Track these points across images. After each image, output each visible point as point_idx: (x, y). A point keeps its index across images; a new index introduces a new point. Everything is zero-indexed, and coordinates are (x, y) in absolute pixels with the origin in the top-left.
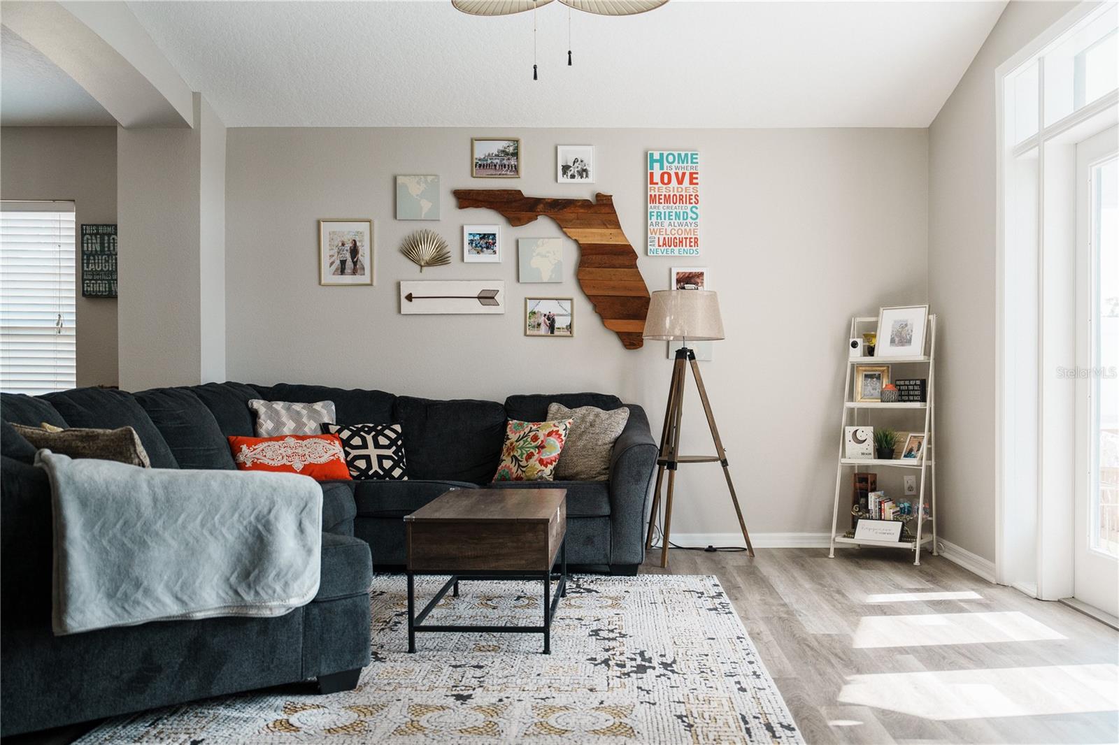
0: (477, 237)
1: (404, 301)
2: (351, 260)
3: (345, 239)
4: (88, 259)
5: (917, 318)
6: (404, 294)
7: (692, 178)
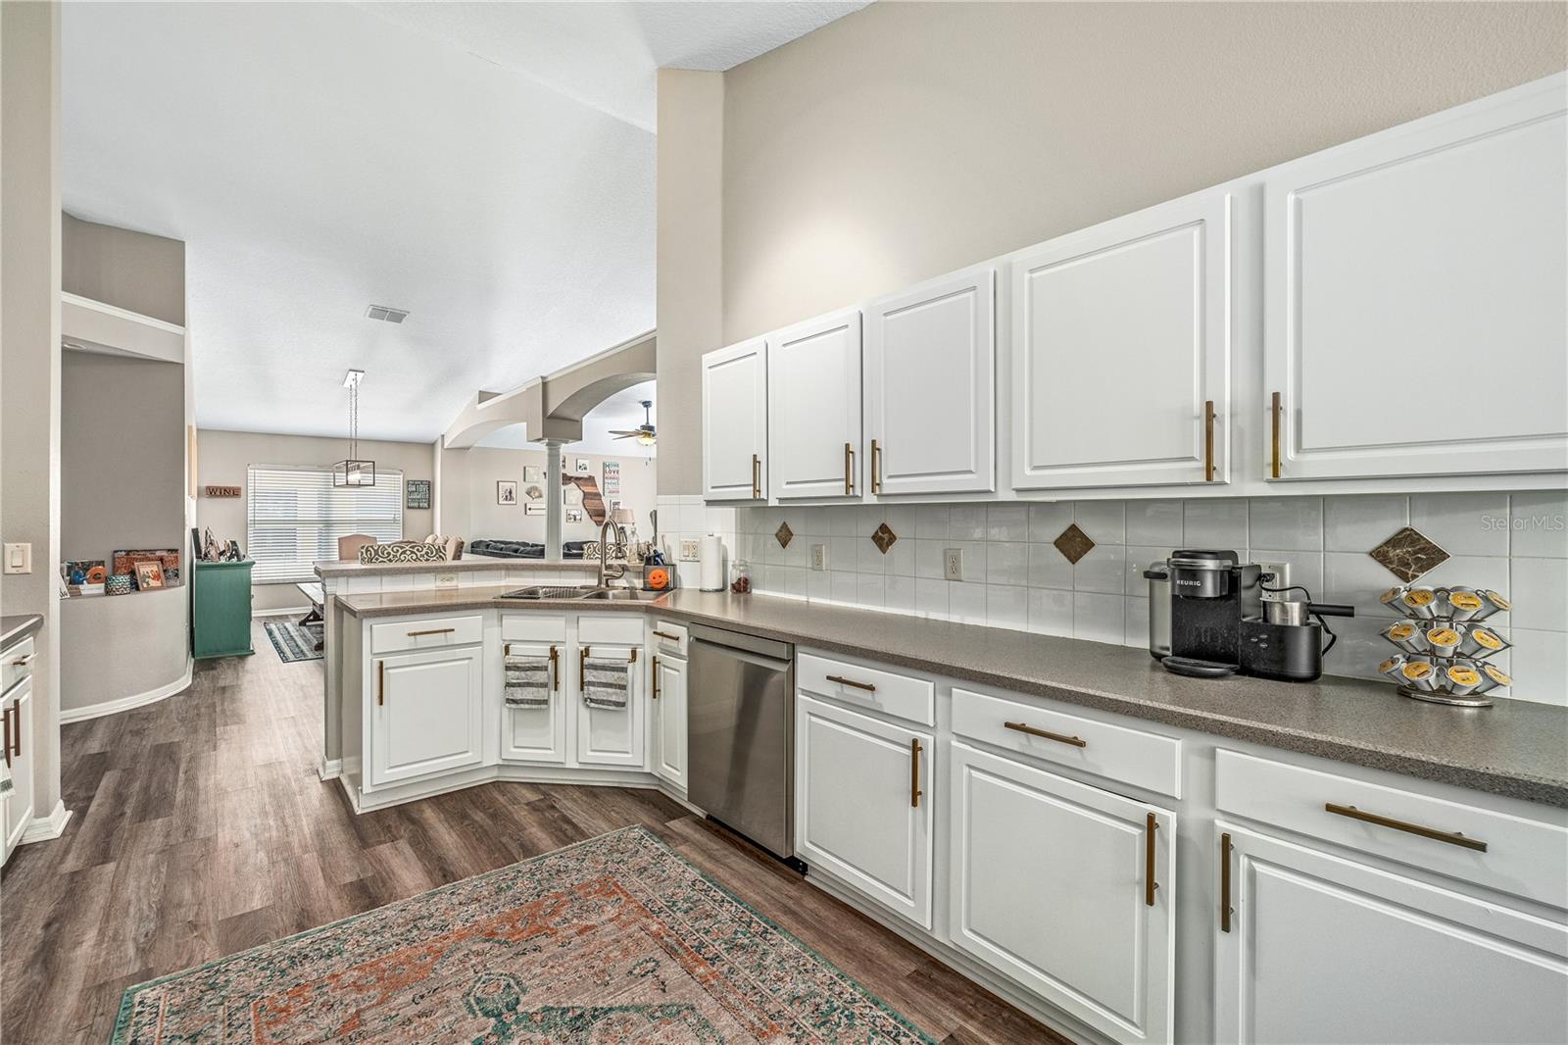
1: (528, 510)
2: (509, 495)
3: (507, 488)
4: (411, 494)
6: (528, 507)
7: (616, 472)
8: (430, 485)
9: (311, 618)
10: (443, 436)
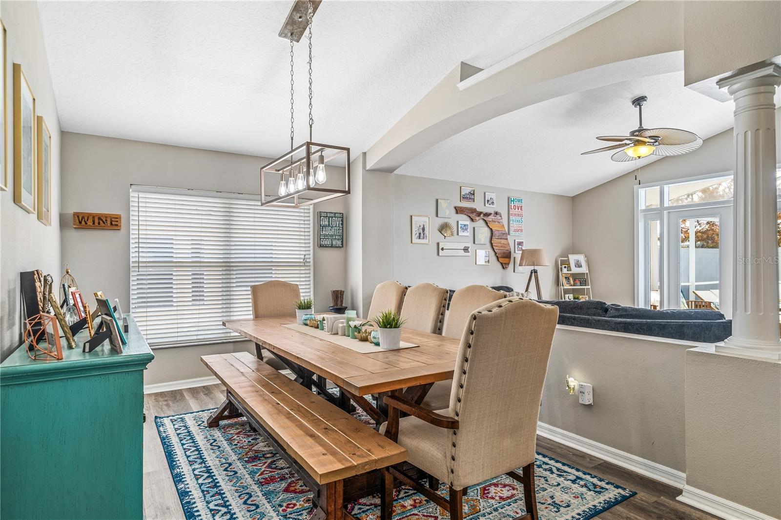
0: (463, 226)
1: (440, 250)
2: (422, 234)
3: (421, 224)
4: (323, 229)
5: (581, 258)
6: (440, 248)
7: (521, 208)
8: (343, 219)
9: (226, 413)
10: (365, 154)
